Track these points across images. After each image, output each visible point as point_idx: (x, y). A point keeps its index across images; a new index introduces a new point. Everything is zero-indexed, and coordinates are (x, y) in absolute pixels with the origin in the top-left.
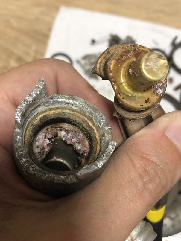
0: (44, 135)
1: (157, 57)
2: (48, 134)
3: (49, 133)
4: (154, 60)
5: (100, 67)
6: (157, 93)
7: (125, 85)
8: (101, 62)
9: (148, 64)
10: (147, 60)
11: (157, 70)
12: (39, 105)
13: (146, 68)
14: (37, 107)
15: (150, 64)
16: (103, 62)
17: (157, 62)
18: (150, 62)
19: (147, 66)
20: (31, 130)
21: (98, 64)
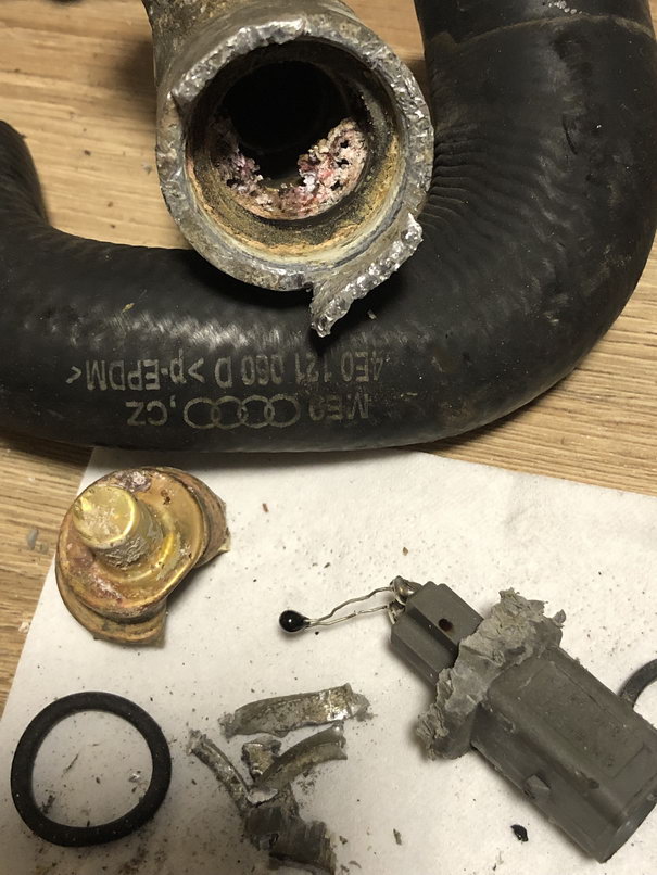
0: (319, 196)
1: (83, 518)
2: (309, 198)
3: (304, 198)
4: (91, 523)
5: (147, 631)
6: (146, 483)
7: (162, 556)
8: (136, 633)
9: (107, 532)
10: (101, 537)
11: (110, 508)
12: (338, 264)
13: (118, 530)
14: (348, 259)
15: (105, 526)
16: (133, 628)
17: (93, 516)
18: (102, 530)
19: (112, 531)
20: (366, 206)
21: (143, 636)
